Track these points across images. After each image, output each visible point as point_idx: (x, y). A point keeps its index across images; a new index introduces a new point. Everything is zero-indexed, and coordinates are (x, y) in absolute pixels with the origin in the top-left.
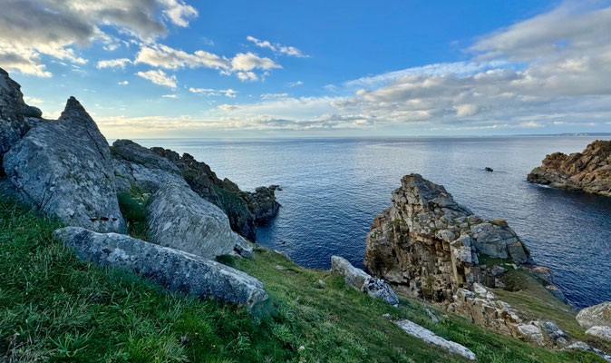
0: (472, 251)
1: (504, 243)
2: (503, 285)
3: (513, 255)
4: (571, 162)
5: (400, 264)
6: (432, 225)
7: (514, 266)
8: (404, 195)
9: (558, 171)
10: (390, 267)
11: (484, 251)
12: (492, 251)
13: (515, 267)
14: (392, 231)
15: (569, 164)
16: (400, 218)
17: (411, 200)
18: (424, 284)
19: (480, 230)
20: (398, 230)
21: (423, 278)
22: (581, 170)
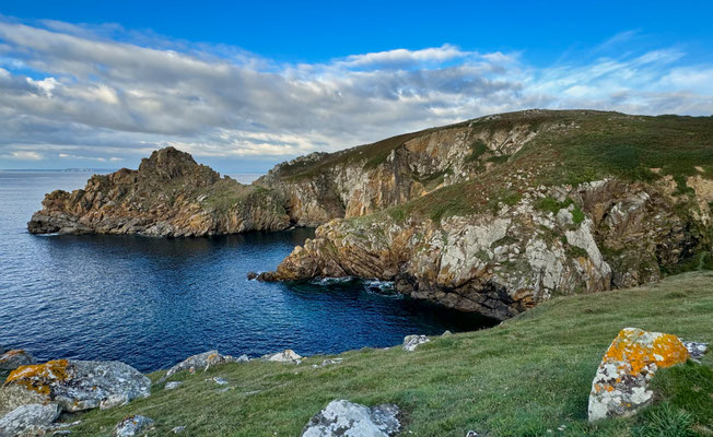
4: (75, 202)
9: (64, 213)
15: (74, 204)
22: (89, 209)
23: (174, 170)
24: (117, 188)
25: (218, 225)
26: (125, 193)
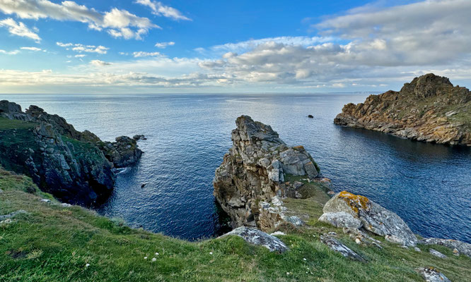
0: (280, 172)
1: (301, 163)
2: (301, 196)
3: (308, 172)
4: (358, 110)
5: (239, 191)
6: (255, 156)
7: (308, 179)
8: (239, 134)
9: (351, 115)
10: (232, 195)
11: (289, 172)
12: (294, 170)
13: (309, 181)
14: (231, 164)
15: (357, 111)
16: (237, 153)
17: (243, 137)
18: (253, 204)
19: (286, 155)
20: (235, 163)
21: (253, 199)
22: (364, 115)
23: (429, 91)
24: (383, 104)
25: (463, 137)
26: (387, 106)
